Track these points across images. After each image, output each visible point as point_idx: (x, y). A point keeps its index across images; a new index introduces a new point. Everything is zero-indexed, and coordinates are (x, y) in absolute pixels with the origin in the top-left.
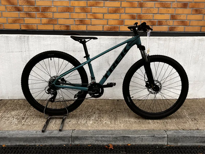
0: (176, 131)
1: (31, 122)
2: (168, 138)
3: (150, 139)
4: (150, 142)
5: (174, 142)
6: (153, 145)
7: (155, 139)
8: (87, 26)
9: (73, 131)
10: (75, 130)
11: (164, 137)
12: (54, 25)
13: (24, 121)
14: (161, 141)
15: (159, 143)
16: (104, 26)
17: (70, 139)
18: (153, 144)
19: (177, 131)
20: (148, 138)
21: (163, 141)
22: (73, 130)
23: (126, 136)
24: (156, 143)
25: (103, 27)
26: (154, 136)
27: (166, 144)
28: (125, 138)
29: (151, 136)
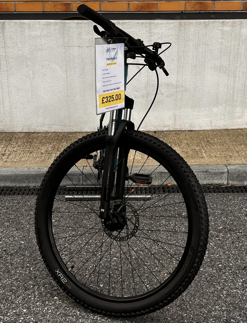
1: (17, 159)
2: (228, 173)
3: (201, 176)
4: (201, 180)
5: (237, 180)
6: (206, 185)
7: (209, 175)
8: (100, 4)
10: (86, 166)
11: (223, 173)
12: (44, 3)
13: (6, 157)
14: (217, 179)
15: (215, 181)
16: (130, 2)
17: (81, 177)
18: (205, 183)
20: (198, 174)
21: (221, 178)
23: (164, 172)
24: (210, 182)
25: (129, 4)
26: (206, 172)
27: (225, 182)
28: (163, 175)
29: (203, 172)
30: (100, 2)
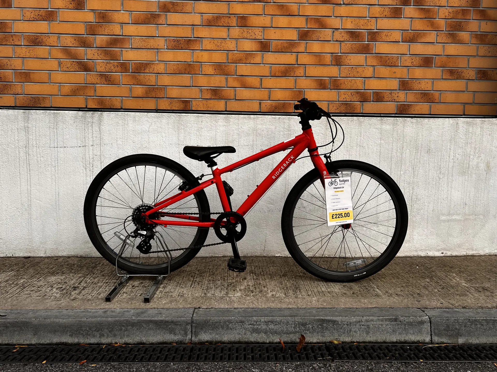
0: (447, 310)
1: (93, 295)
2: (431, 323)
3: (388, 327)
4: (388, 334)
5: (447, 335)
6: (396, 342)
7: (399, 326)
8: (226, 103)
9: (196, 310)
10: (200, 308)
11: (422, 323)
12: (158, 99)
13: (78, 293)
14: (414, 334)
15: (410, 337)
16: (262, 101)
17: (189, 327)
18: (395, 340)
19: (450, 310)
20: (382, 325)
21: (420, 332)
22: (195, 308)
23: (326, 320)
24: (403, 338)
25: (260, 104)
26: (396, 320)
27: (428, 339)
28: (325, 325)
29: (390, 320)
30: (226, 100)
